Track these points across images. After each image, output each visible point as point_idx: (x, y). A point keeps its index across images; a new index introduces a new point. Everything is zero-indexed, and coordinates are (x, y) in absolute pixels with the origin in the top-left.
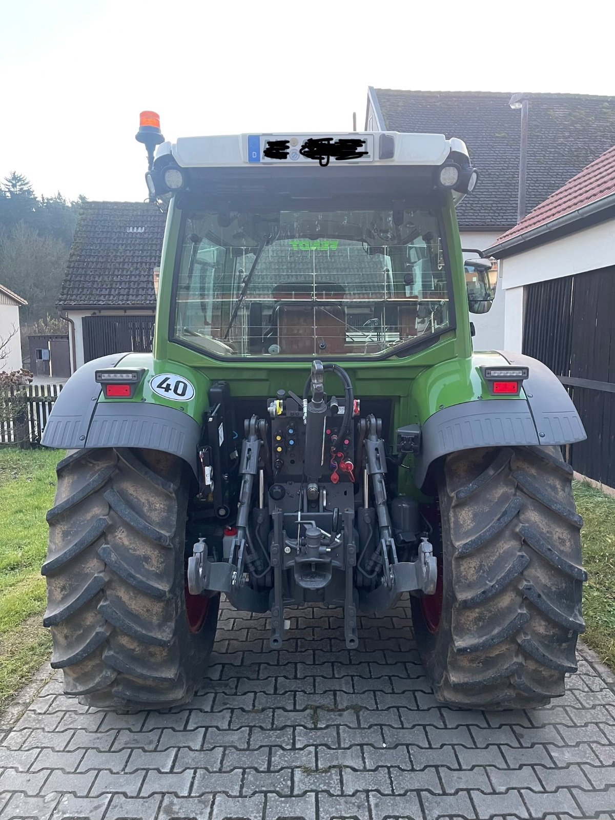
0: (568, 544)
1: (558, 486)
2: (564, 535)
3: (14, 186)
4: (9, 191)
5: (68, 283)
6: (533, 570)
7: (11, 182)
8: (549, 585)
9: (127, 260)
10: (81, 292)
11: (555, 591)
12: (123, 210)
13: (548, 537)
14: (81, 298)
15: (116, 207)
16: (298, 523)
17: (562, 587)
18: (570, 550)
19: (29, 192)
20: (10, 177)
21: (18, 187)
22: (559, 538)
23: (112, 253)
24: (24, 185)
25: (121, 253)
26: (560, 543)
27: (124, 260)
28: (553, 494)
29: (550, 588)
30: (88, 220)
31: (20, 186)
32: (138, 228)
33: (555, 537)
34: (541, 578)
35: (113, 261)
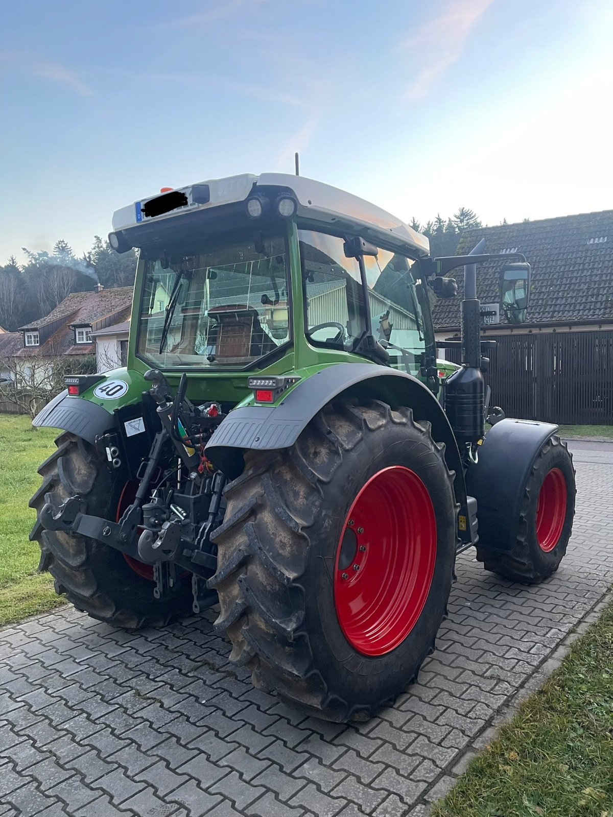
0: (288, 549)
1: (302, 493)
2: (286, 539)
3: (462, 221)
4: (458, 226)
5: (438, 308)
6: (254, 567)
7: (459, 218)
8: (265, 583)
9: (494, 282)
10: (447, 316)
11: (269, 591)
12: (500, 233)
13: (271, 539)
14: (445, 321)
15: (493, 232)
16: (151, 499)
17: (275, 589)
18: (289, 555)
19: (477, 224)
20: (458, 213)
21: (465, 222)
22: (281, 541)
23: (482, 276)
24: (471, 218)
25: (490, 276)
26: (280, 546)
27: (492, 282)
28: (292, 499)
29: (265, 587)
30: (466, 247)
31: (467, 220)
32: (511, 249)
33: (278, 540)
34: (259, 575)
35: (481, 283)
